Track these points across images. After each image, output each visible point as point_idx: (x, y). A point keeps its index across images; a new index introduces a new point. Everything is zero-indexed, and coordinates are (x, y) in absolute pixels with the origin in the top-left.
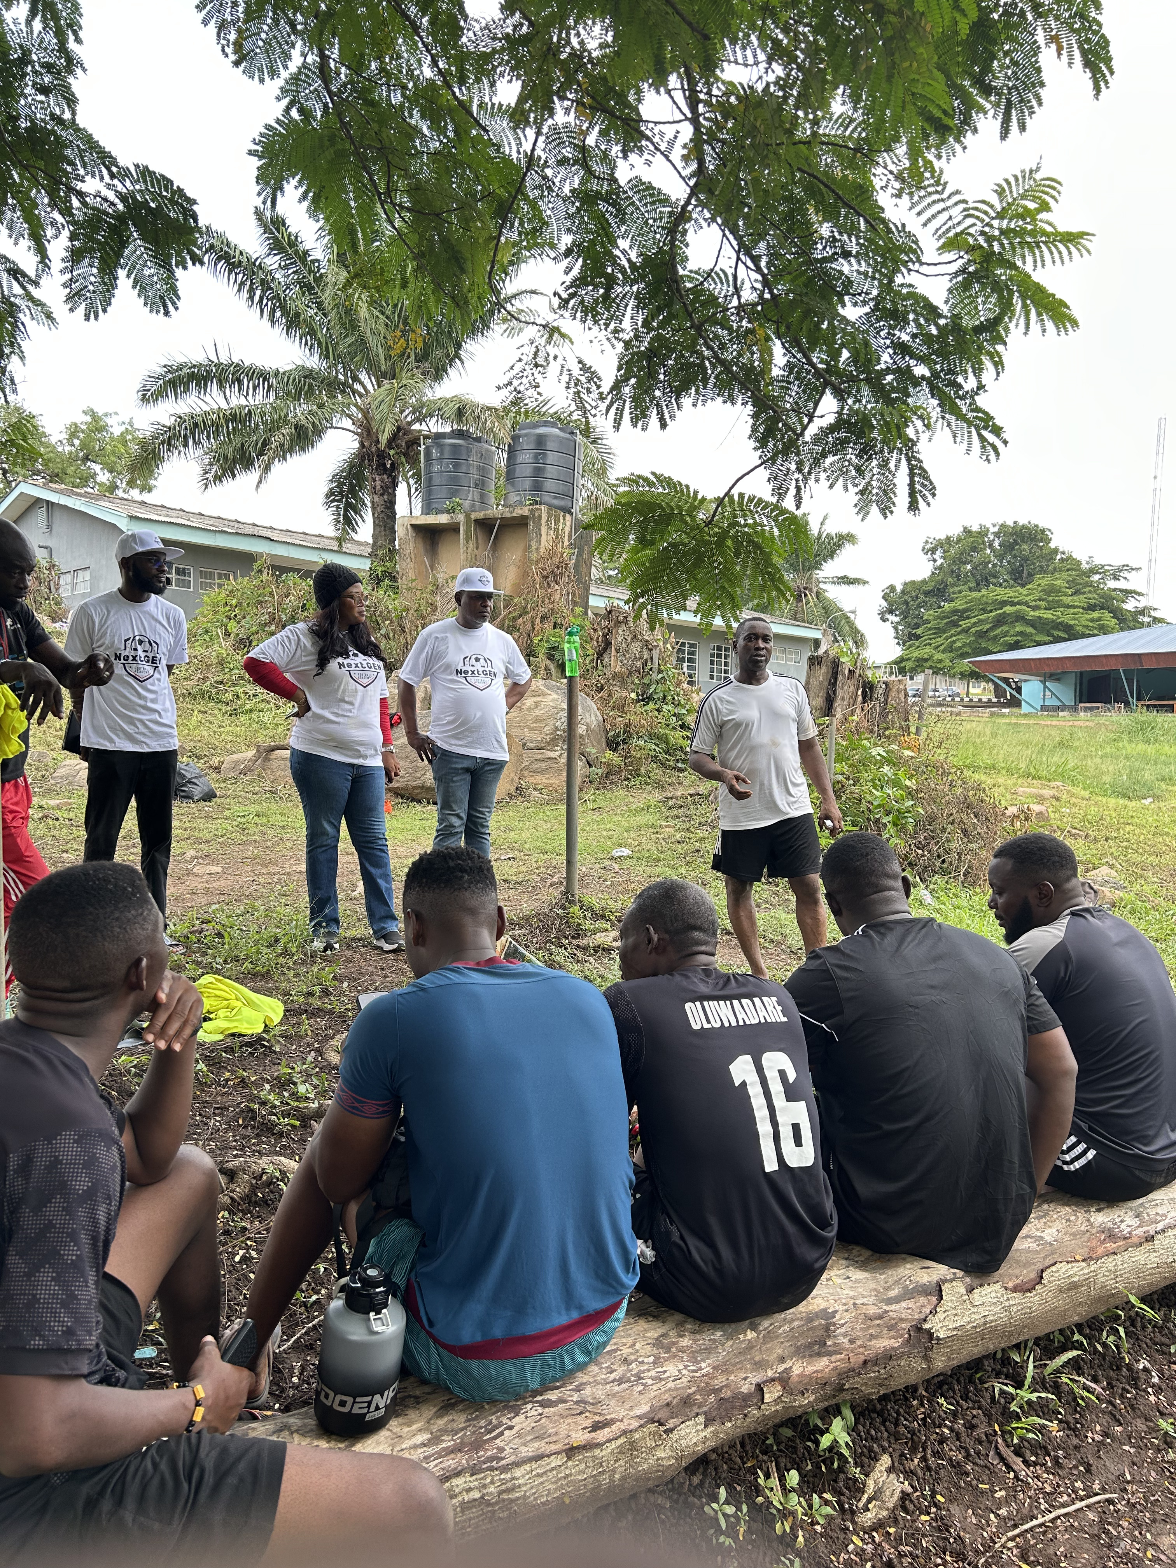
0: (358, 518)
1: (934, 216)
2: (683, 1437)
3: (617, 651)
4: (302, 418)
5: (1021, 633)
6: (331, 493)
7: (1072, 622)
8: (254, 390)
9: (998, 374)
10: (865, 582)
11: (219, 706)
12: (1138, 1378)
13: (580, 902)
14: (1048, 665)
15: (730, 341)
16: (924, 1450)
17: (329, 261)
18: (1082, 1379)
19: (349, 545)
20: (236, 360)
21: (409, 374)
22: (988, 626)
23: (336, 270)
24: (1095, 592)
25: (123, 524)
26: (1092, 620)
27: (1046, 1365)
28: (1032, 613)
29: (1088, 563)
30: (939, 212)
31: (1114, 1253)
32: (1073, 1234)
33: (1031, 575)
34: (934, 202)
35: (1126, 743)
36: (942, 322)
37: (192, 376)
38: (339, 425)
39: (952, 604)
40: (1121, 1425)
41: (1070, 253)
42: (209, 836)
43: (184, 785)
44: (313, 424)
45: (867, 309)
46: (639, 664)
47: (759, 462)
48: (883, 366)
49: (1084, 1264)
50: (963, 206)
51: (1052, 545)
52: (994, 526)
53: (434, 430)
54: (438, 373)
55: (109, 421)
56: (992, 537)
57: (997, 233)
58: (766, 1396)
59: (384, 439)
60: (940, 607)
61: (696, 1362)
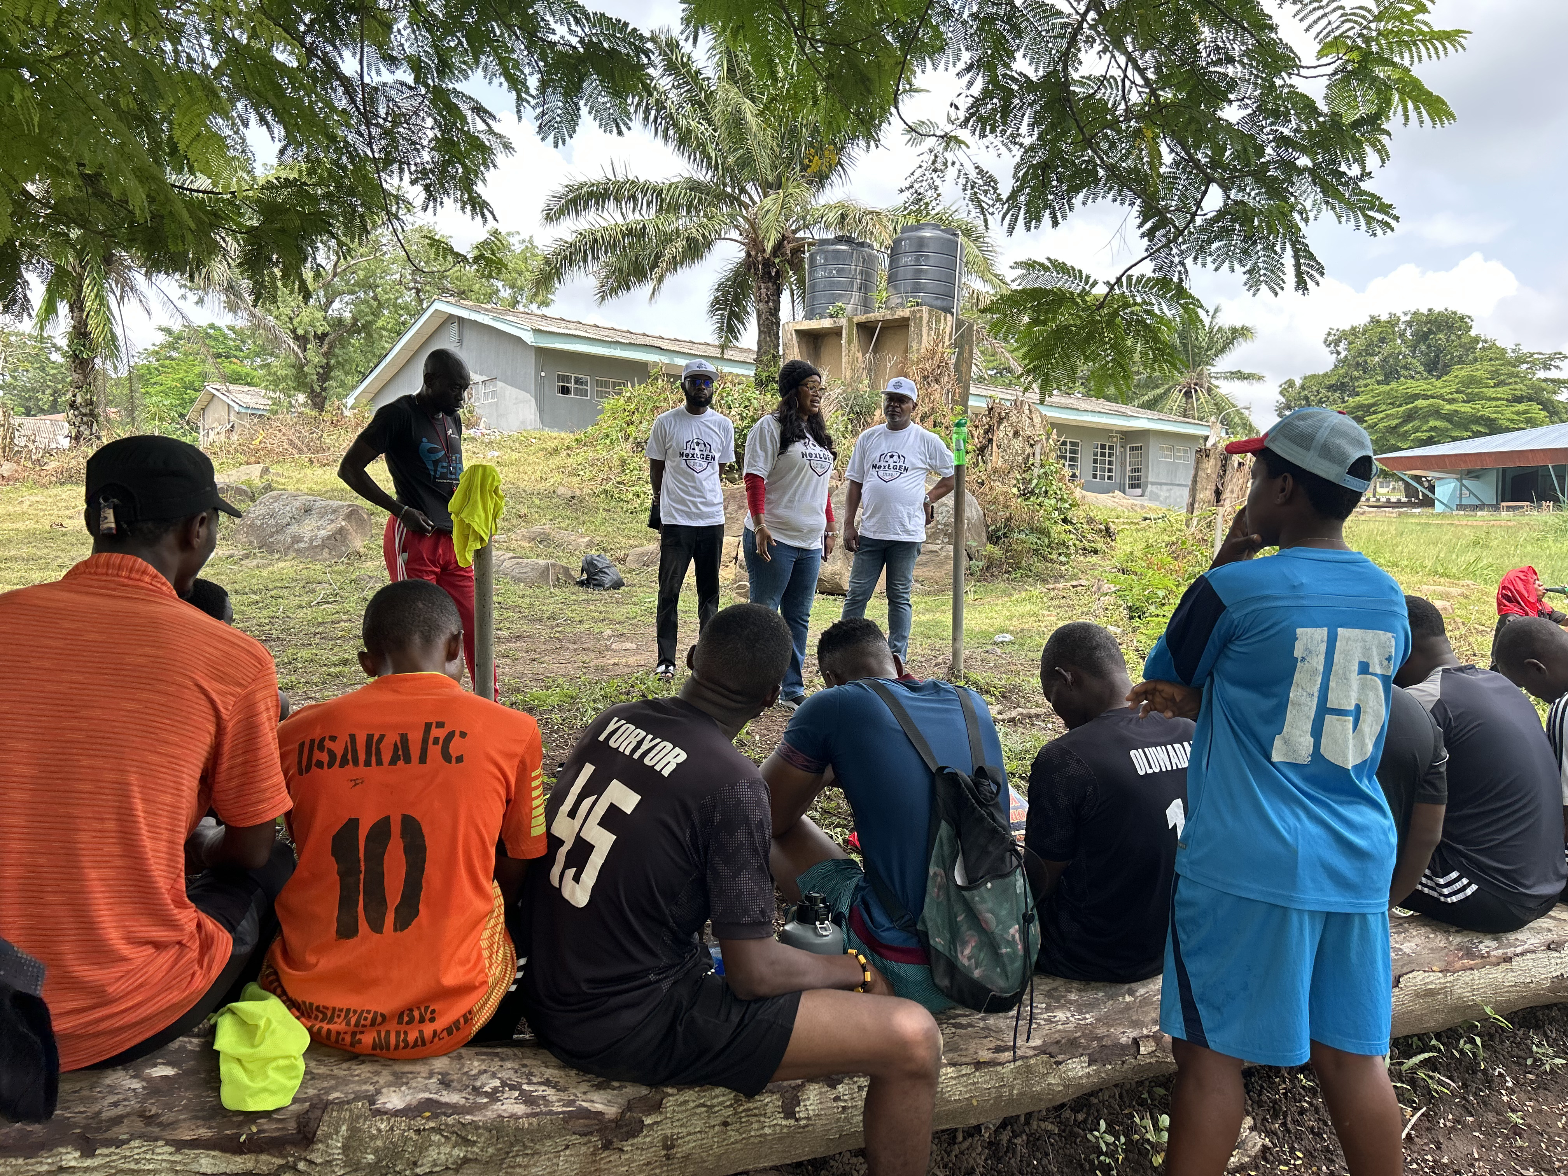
0: (740, 326)
1: (1315, 22)
2: (1070, 1070)
3: (999, 447)
4: (694, 230)
5: (1432, 429)
6: (716, 301)
7: (1494, 416)
8: (648, 205)
9: (1383, 161)
10: (1260, 378)
11: (621, 504)
12: (1492, 1081)
13: (965, 677)
14: (1465, 462)
15: (1119, 140)
16: (1285, 1118)
17: (719, 78)
18: (1437, 1075)
19: (730, 353)
20: (631, 178)
21: (795, 183)
22: (1396, 421)
23: (727, 86)
24: (1522, 382)
25: (528, 338)
26: (1518, 413)
27: (1403, 1063)
28: (1448, 407)
29: (1514, 351)
30: (1319, 18)
31: (1472, 969)
32: (1431, 949)
33: (1446, 366)
34: (1314, 9)
35: (1551, 543)
36: (1321, 119)
37: (591, 194)
38: (727, 236)
39: (1358, 398)
40: (1472, 1116)
41: (1445, 49)
42: (622, 619)
43: (596, 574)
44: (703, 236)
45: (1249, 111)
46: (1020, 459)
47: (1146, 254)
48: (1268, 158)
49: (1440, 975)
50: (1340, 12)
51: (1473, 333)
52: (1406, 314)
53: (817, 237)
54: (821, 180)
55: (512, 240)
56: (1403, 327)
57: (1374, 34)
58: (1142, 1049)
59: (769, 246)
60: (1343, 402)
61: (1081, 1013)
